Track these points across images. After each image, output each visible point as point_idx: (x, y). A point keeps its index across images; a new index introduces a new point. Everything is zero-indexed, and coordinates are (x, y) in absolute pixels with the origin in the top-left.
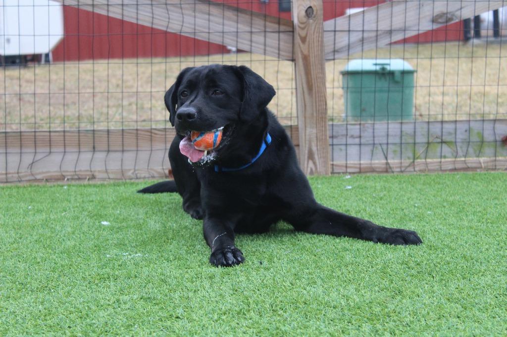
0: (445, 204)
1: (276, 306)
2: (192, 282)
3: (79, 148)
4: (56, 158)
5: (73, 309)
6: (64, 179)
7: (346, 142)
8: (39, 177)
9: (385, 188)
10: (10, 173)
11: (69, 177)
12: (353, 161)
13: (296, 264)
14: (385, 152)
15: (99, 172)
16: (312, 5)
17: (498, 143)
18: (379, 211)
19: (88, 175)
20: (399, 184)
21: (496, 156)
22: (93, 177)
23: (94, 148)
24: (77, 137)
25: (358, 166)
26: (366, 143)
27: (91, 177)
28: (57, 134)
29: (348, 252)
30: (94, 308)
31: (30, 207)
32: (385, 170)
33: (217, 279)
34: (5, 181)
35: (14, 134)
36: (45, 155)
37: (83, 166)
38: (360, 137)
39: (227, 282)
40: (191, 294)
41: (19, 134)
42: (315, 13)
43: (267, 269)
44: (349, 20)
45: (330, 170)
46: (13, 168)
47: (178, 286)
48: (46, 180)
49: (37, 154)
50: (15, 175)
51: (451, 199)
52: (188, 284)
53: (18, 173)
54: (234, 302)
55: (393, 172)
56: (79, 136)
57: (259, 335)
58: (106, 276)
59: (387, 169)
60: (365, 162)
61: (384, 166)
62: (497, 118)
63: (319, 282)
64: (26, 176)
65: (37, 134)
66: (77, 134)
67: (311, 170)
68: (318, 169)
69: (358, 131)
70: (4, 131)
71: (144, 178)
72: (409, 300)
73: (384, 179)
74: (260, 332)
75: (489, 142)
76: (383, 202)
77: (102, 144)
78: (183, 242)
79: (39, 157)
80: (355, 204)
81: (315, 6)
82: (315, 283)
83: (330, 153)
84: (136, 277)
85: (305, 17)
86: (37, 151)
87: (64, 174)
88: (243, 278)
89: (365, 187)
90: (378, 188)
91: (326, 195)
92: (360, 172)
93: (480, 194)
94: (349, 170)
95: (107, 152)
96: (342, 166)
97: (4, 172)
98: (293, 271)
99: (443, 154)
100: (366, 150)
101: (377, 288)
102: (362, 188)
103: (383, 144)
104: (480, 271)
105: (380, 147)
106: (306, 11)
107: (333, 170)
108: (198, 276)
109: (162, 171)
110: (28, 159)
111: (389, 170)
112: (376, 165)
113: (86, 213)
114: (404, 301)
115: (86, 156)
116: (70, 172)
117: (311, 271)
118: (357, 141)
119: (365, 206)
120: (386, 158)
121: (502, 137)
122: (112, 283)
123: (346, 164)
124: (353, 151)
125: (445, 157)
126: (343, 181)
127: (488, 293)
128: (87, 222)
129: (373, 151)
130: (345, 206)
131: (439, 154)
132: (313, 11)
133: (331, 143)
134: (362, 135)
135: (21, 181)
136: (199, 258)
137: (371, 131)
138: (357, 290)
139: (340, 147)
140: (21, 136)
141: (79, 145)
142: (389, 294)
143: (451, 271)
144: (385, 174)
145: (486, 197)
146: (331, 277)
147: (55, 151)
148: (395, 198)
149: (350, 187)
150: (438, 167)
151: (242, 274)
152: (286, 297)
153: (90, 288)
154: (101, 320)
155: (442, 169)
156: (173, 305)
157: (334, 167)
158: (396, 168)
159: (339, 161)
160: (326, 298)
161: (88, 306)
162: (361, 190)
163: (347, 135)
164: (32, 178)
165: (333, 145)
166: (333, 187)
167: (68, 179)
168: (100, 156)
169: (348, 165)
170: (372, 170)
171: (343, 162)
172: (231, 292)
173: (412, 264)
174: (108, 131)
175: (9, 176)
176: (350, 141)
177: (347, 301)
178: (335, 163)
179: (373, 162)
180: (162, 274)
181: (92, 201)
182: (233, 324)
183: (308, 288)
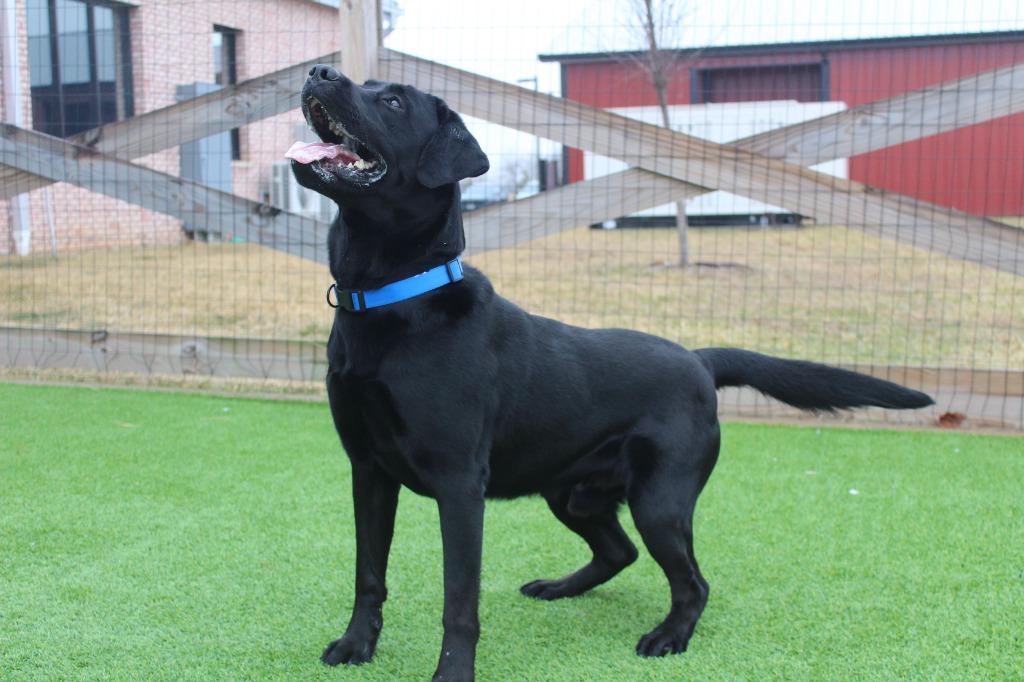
2: (934, 592)
5: (799, 615)
33: (963, 592)
39: (973, 597)
47: (917, 596)
54: (975, 628)
57: (992, 678)
58: (842, 571)
71: (910, 424)
74: (994, 675)
109: (931, 416)
122: (847, 583)
151: (994, 587)
154: (827, 634)
156: (906, 622)
161: (816, 612)
180: (903, 577)
181: (845, 456)
182: (967, 660)
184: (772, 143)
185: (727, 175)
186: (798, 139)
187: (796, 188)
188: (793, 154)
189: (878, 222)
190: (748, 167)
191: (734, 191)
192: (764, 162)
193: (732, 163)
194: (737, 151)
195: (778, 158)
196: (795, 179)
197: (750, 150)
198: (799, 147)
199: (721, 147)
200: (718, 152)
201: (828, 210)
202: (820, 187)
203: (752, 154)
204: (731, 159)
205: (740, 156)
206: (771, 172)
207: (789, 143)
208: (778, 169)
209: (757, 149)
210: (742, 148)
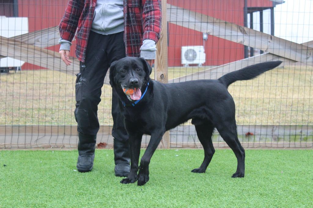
0: (217, 165)
1: (147, 206)
2: (115, 197)
3: (58, 133)
4: (48, 138)
6: (51, 147)
7: (177, 133)
8: (39, 146)
9: (193, 156)
10: (26, 144)
11: (53, 146)
12: (180, 142)
13: (154, 191)
14: (194, 139)
15: (67, 144)
16: (163, 74)
17: (244, 136)
18: (188, 167)
19: (62, 146)
20: (199, 154)
21: (243, 142)
22: (64, 147)
23: (65, 133)
24: (57, 129)
25: (182, 144)
26: (186, 134)
27: (63, 146)
28: (48, 127)
29: (175, 186)
30: (80, 206)
31: (41, 162)
32: (194, 146)
33: (124, 196)
34: (24, 147)
35: (29, 127)
36: (43, 136)
37: (59, 142)
38: (183, 131)
39: (128, 197)
40: (115, 202)
41: (31, 127)
42: (164, 77)
43: (143, 192)
44: (180, 80)
45: (169, 146)
46: (28, 142)
47: (110, 198)
48: (43, 147)
49: (39, 136)
50: (28, 145)
51: (220, 162)
52: (114, 197)
53: (30, 144)
54: (132, 205)
55: (197, 148)
56: (58, 128)
58: (81, 193)
59: (195, 146)
60: (185, 142)
61: (193, 145)
62: (244, 125)
63: (163, 197)
64: (34, 145)
65: (39, 127)
66: (57, 127)
67: (161, 146)
68: (164, 146)
69: (182, 129)
70: (25, 125)
72: (196, 205)
73: (193, 151)
75: (240, 135)
76: (191, 163)
77: (68, 132)
78: (109, 180)
79: (40, 137)
80: (179, 164)
81: (165, 74)
82: (161, 198)
83: (170, 138)
84: (93, 194)
85: (160, 79)
86: (39, 134)
87: (51, 145)
88: (134, 196)
89: (184, 156)
90: (190, 156)
91: (167, 159)
92: (182, 147)
93: (232, 161)
94: (178, 146)
95: (70, 136)
96: (174, 144)
97: (24, 143)
98: (153, 193)
99: (220, 140)
100: (186, 137)
101: (184, 201)
102: (183, 156)
103: (193, 135)
104: (224, 195)
105: (192, 136)
106: (161, 76)
107: (171, 146)
108: (117, 194)
110: (35, 138)
111: (196, 147)
112: (190, 144)
113: (66, 165)
114: (194, 206)
115: (61, 137)
116: (53, 144)
117: (160, 193)
118: (182, 133)
119: (183, 165)
120: (194, 141)
121: (246, 133)
122: (85, 197)
123: (177, 143)
124: (180, 137)
125: (220, 141)
126: (175, 152)
127: (225, 203)
128: (67, 169)
129: (188, 138)
130: (175, 165)
131: (218, 140)
132: (164, 76)
133: (170, 134)
134: (184, 131)
135: (32, 147)
136: (116, 187)
137: (188, 129)
138: (177, 201)
139: (174, 136)
140: (32, 128)
141: (58, 132)
142: (189, 203)
143: (213, 195)
144: (194, 149)
145: (234, 162)
146: (168, 196)
147: (47, 135)
148: (196, 162)
149: (178, 156)
150: (217, 146)
151: (134, 194)
152: (151, 203)
153: (76, 198)
155: (219, 147)
157: (171, 145)
158: (199, 145)
159: (173, 142)
160: (166, 204)
162: (182, 157)
163: (177, 130)
164: (37, 146)
165: (171, 135)
166: (170, 155)
167: (52, 147)
168: (67, 137)
169: (177, 144)
170: (188, 146)
171: (175, 143)
172: (130, 201)
173: (199, 191)
174: (71, 126)
175: (26, 145)
176: (179, 133)
177: (173, 205)
178: (171, 143)
179: (188, 143)
181: (67, 159)
183: (159, 200)
184: (29, 38)
185: (11, 51)
186: (40, 36)
187: (39, 56)
188: (38, 43)
189: (72, 70)
190: (20, 47)
191: (14, 57)
192: (26, 46)
193: (13, 46)
194: (15, 41)
195: (32, 44)
196: (39, 53)
197: (20, 41)
198: (40, 40)
199: (8, 39)
200: (7, 41)
201: (53, 65)
202: (49, 56)
203: (21, 42)
204: (12, 44)
205: (16, 43)
206: (29, 50)
207: (36, 38)
208: (32, 49)
209: (23, 41)
210: (16, 40)
